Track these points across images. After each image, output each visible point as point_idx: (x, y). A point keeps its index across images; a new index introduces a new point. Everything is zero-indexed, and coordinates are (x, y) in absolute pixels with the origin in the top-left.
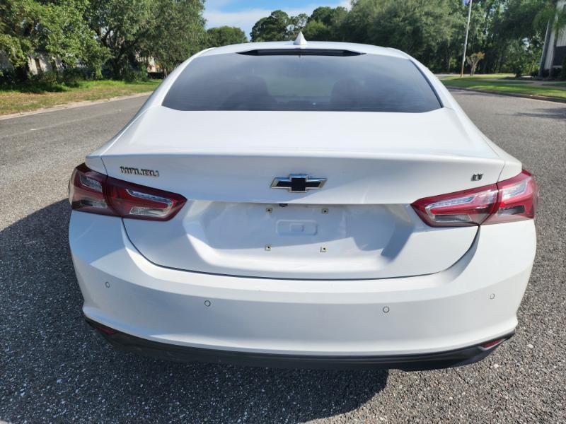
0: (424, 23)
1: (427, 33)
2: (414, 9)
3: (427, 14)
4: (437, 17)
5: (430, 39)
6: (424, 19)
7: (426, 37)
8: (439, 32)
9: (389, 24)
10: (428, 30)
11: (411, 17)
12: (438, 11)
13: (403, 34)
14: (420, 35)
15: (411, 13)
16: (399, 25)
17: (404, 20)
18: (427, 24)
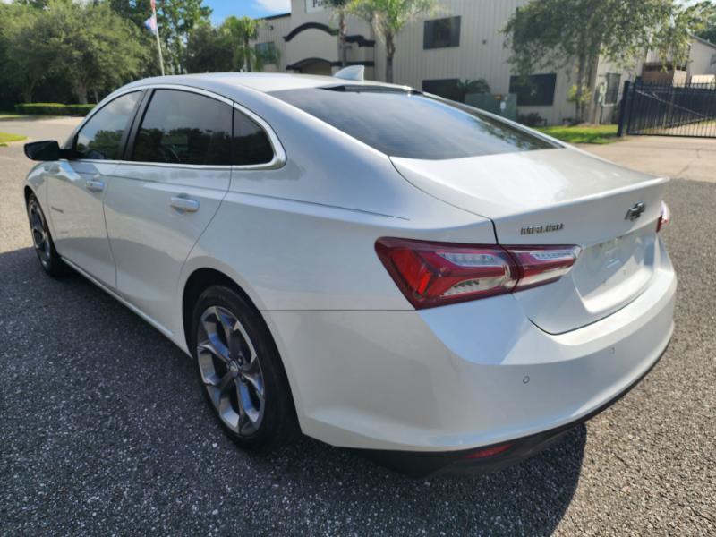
0: (97, 49)
1: (104, 61)
2: (78, 30)
3: (97, 37)
4: (114, 43)
5: (111, 69)
6: (95, 43)
7: (104, 67)
8: (119, 61)
9: (44, 46)
10: (105, 58)
11: (76, 38)
12: (110, 34)
13: (70, 60)
14: (94, 62)
15: (74, 34)
16: (61, 48)
17: (67, 41)
18: (101, 50)
